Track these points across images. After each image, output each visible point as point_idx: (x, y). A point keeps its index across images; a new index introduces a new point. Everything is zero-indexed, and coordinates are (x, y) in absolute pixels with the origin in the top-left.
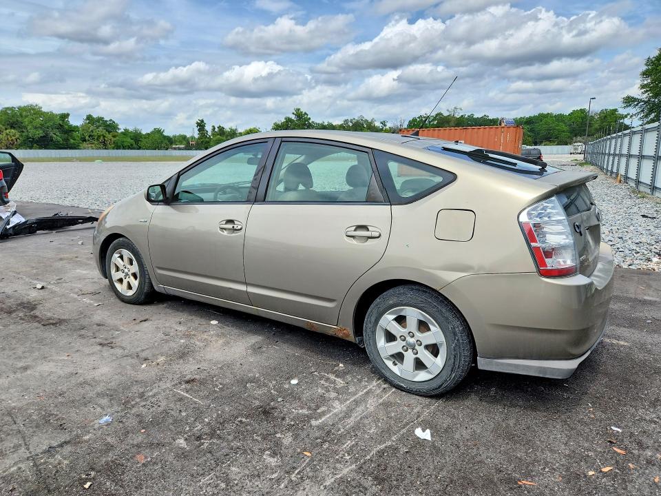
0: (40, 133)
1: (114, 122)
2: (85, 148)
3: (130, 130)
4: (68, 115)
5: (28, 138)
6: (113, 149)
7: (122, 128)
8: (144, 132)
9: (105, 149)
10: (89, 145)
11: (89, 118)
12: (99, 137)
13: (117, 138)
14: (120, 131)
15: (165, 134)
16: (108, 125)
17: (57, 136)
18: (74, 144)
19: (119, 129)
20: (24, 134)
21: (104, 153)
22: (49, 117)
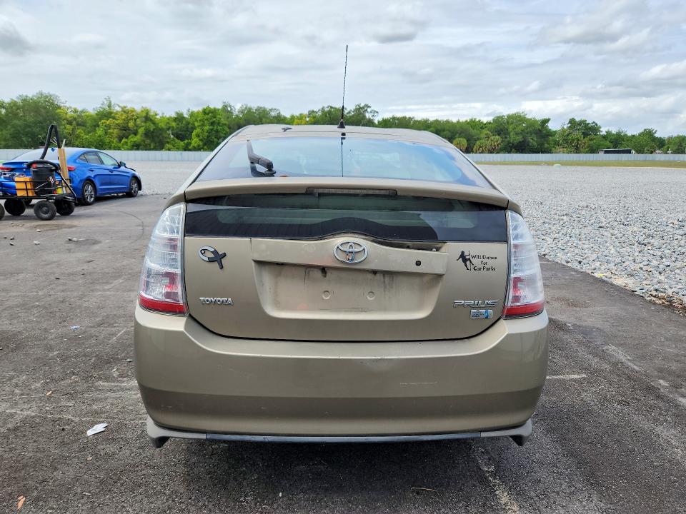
0: (520, 138)
1: (597, 125)
2: (557, 153)
3: (613, 132)
4: (549, 120)
5: (509, 142)
6: (587, 152)
7: (603, 131)
8: (629, 134)
9: (577, 153)
10: (561, 150)
11: (572, 121)
12: (573, 140)
13: (594, 141)
14: (601, 133)
15: (656, 135)
16: (590, 128)
17: (533, 141)
18: (547, 148)
19: (600, 131)
20: (506, 140)
21: (574, 157)
22: (532, 123)
